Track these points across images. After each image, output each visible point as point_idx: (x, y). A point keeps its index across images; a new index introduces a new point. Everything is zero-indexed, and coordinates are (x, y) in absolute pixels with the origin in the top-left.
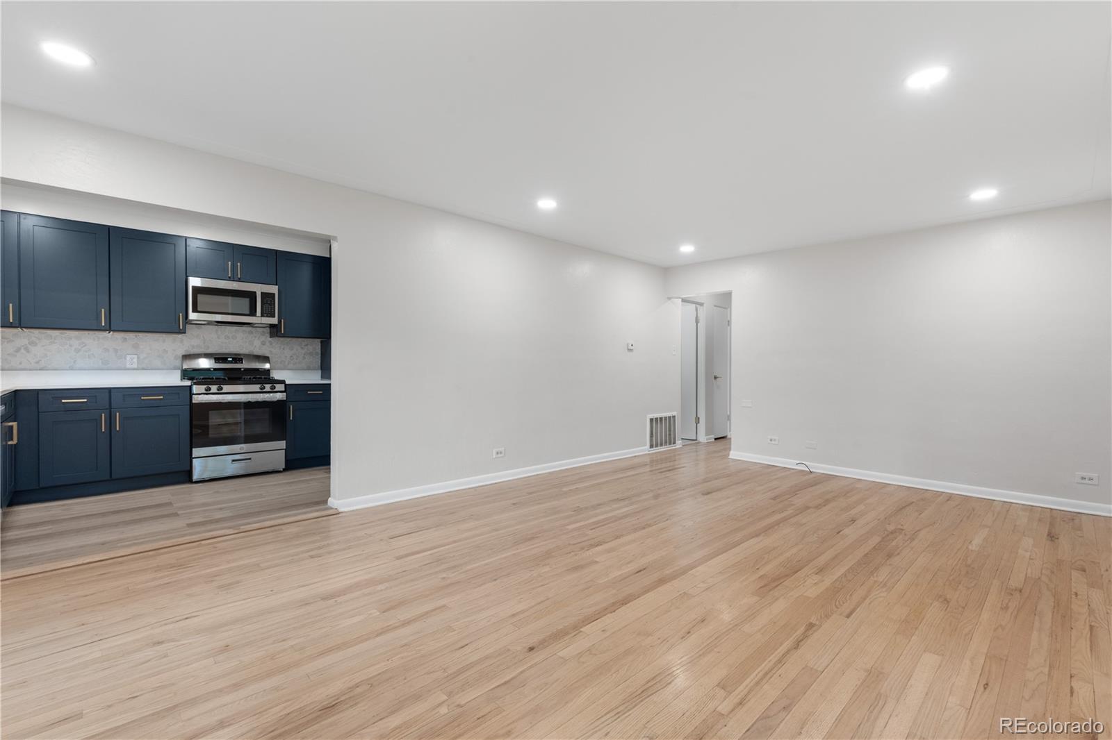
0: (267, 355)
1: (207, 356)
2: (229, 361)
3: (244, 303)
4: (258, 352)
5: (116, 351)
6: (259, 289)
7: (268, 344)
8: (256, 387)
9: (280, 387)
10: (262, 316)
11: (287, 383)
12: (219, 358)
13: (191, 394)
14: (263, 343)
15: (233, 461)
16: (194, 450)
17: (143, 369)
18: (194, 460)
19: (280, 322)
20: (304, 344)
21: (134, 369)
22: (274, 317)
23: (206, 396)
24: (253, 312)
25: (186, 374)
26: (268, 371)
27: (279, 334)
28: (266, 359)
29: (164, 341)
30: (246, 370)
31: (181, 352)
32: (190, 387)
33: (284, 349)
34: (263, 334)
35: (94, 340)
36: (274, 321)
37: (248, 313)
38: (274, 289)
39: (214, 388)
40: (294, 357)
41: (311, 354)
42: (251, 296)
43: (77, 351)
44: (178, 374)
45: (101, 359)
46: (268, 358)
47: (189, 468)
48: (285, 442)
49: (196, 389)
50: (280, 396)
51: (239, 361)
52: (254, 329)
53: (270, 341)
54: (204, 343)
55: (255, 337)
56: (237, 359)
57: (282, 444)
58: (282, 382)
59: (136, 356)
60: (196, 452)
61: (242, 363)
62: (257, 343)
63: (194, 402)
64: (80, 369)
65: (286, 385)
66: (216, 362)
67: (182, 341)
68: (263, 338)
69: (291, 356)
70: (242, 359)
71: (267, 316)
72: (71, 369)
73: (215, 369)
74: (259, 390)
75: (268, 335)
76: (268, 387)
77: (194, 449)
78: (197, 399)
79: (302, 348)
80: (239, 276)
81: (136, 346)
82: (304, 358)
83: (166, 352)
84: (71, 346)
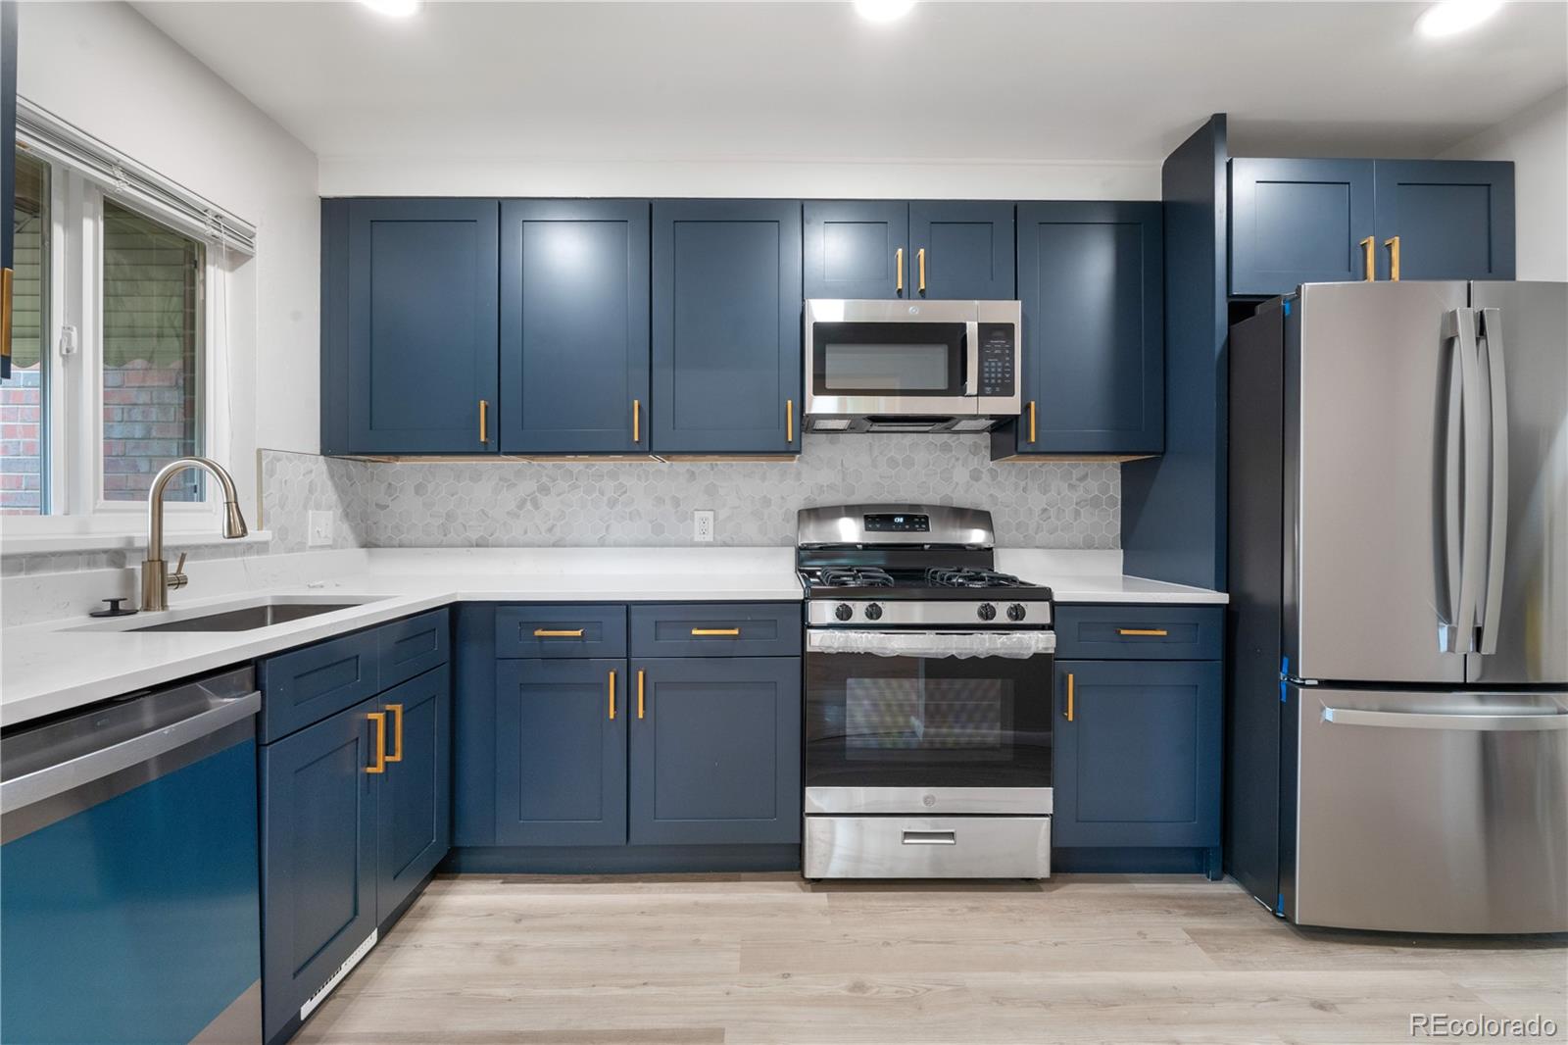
0: (986, 508)
1: (851, 510)
2: (899, 523)
3: (936, 357)
4: (962, 499)
5: (676, 502)
6: (972, 314)
7: (986, 477)
8: (968, 612)
9: (1037, 612)
10: (981, 393)
11: (1056, 599)
12: (877, 517)
13: (805, 626)
14: (976, 476)
15: (907, 835)
16: (811, 793)
17: (725, 545)
18: (808, 819)
19: (1026, 408)
20: (1076, 473)
21: (708, 545)
22: (1011, 393)
23: (837, 633)
24: (956, 387)
25: (807, 557)
26: (985, 554)
27: (1021, 446)
28: (981, 518)
29: (764, 478)
30: (936, 547)
31: (797, 503)
32: (802, 605)
33: (1025, 490)
34: (975, 450)
35: (639, 478)
36: (1010, 405)
37: (943, 385)
38: (1008, 311)
39: (859, 611)
40: (1052, 512)
41: (1095, 503)
42: (951, 336)
43: (612, 503)
44: (788, 558)
45: (651, 522)
46: (988, 513)
47: (797, 841)
48: (1051, 789)
49: (823, 611)
50: (1041, 642)
51: (920, 523)
52: (956, 436)
53: (991, 470)
54: (843, 480)
55: (957, 459)
56: (916, 518)
57: (1042, 798)
58: (1043, 594)
59: (712, 513)
60: (817, 798)
61: (927, 529)
62: (961, 475)
63: (809, 649)
64: (617, 545)
65: (1055, 606)
66: (867, 529)
67: (798, 476)
68: (974, 462)
69: (1045, 510)
70: (926, 518)
71: (994, 394)
72: (602, 543)
73: (866, 547)
74: (977, 620)
75: (987, 453)
76: (1002, 612)
77: (807, 789)
78: (817, 641)
79: (1072, 487)
80: (922, 287)
81: (711, 491)
82: (1077, 513)
83: (766, 502)
84: (602, 493)
